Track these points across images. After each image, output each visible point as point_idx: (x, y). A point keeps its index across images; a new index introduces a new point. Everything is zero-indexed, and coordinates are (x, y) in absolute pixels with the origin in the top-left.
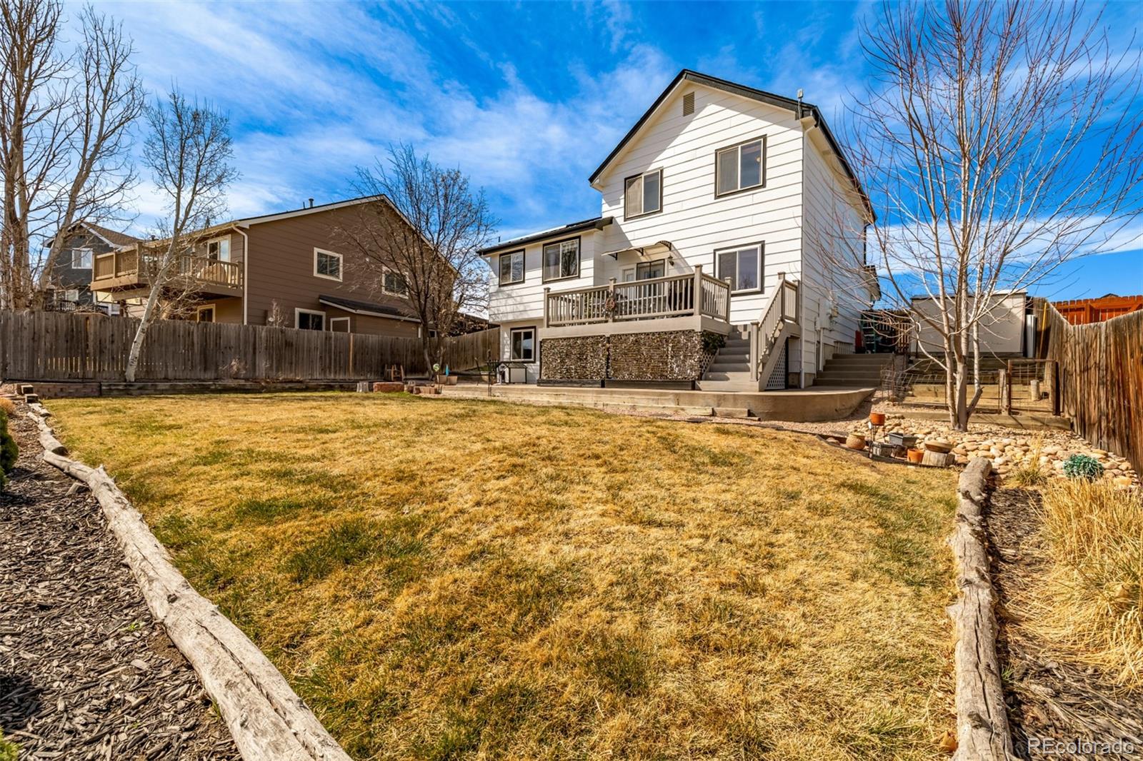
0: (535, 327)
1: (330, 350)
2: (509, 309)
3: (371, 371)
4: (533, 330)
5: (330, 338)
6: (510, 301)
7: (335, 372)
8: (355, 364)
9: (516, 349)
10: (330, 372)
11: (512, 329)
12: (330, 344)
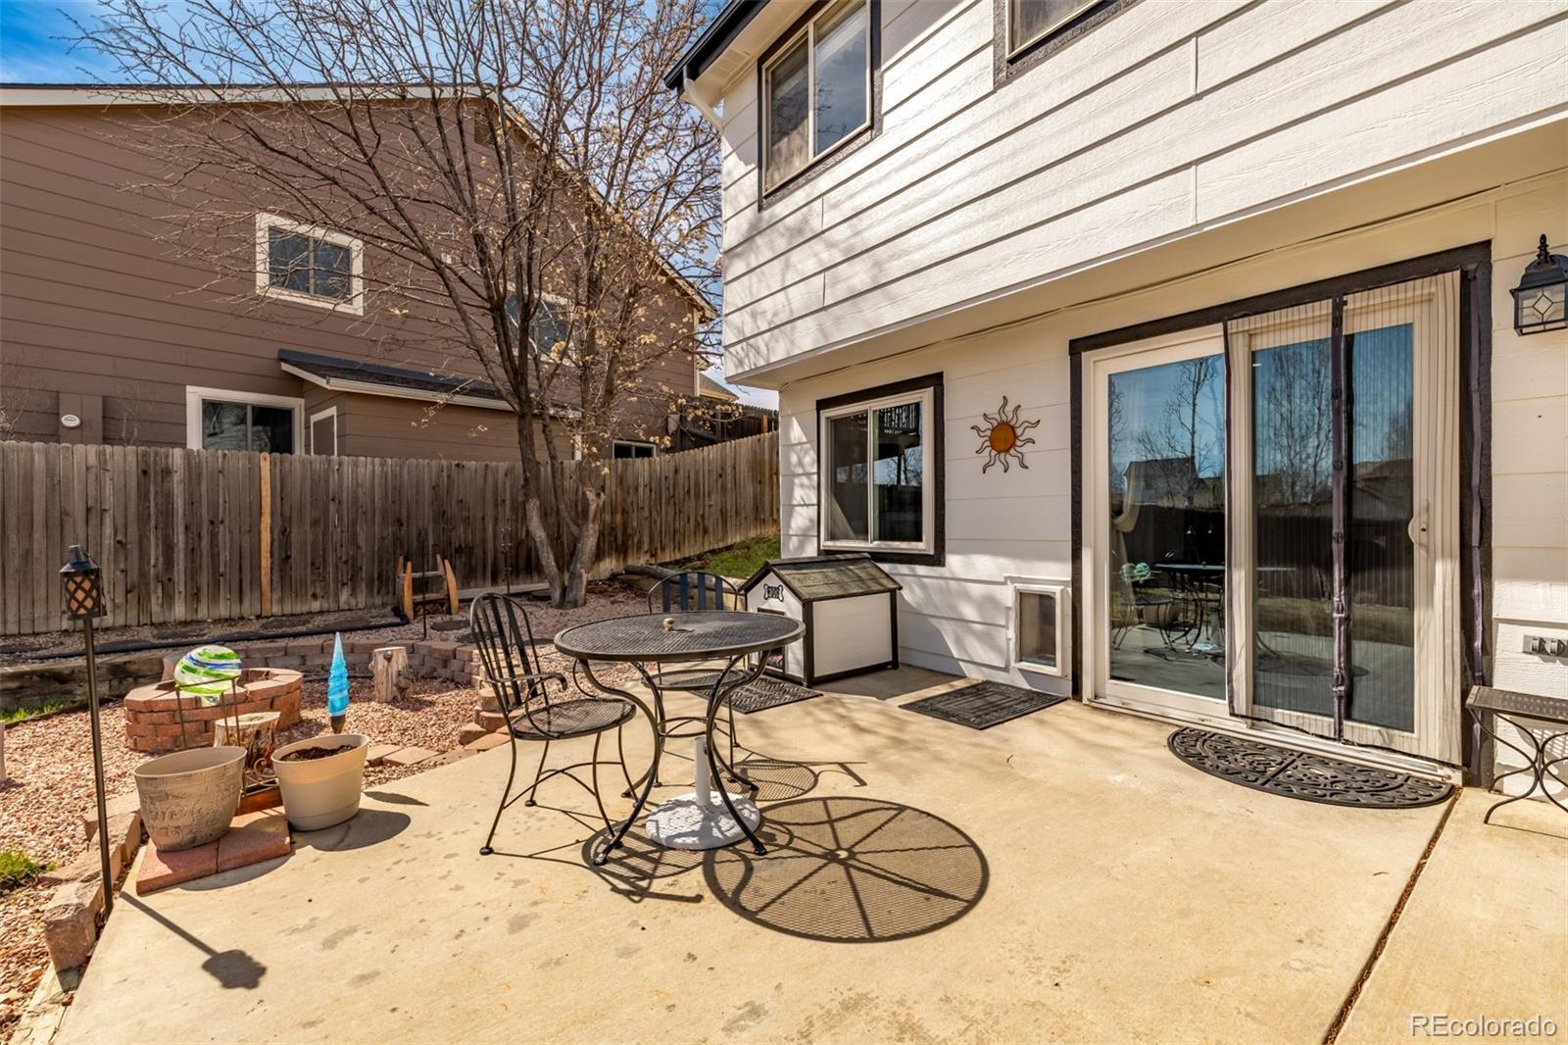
0: (936, 381)
1: (167, 514)
2: (800, 298)
3: (353, 581)
4: (925, 397)
5: (167, 472)
6: (806, 260)
7: (195, 596)
8: (283, 561)
9: (845, 496)
10: (168, 598)
11: (822, 404)
12: (168, 497)
